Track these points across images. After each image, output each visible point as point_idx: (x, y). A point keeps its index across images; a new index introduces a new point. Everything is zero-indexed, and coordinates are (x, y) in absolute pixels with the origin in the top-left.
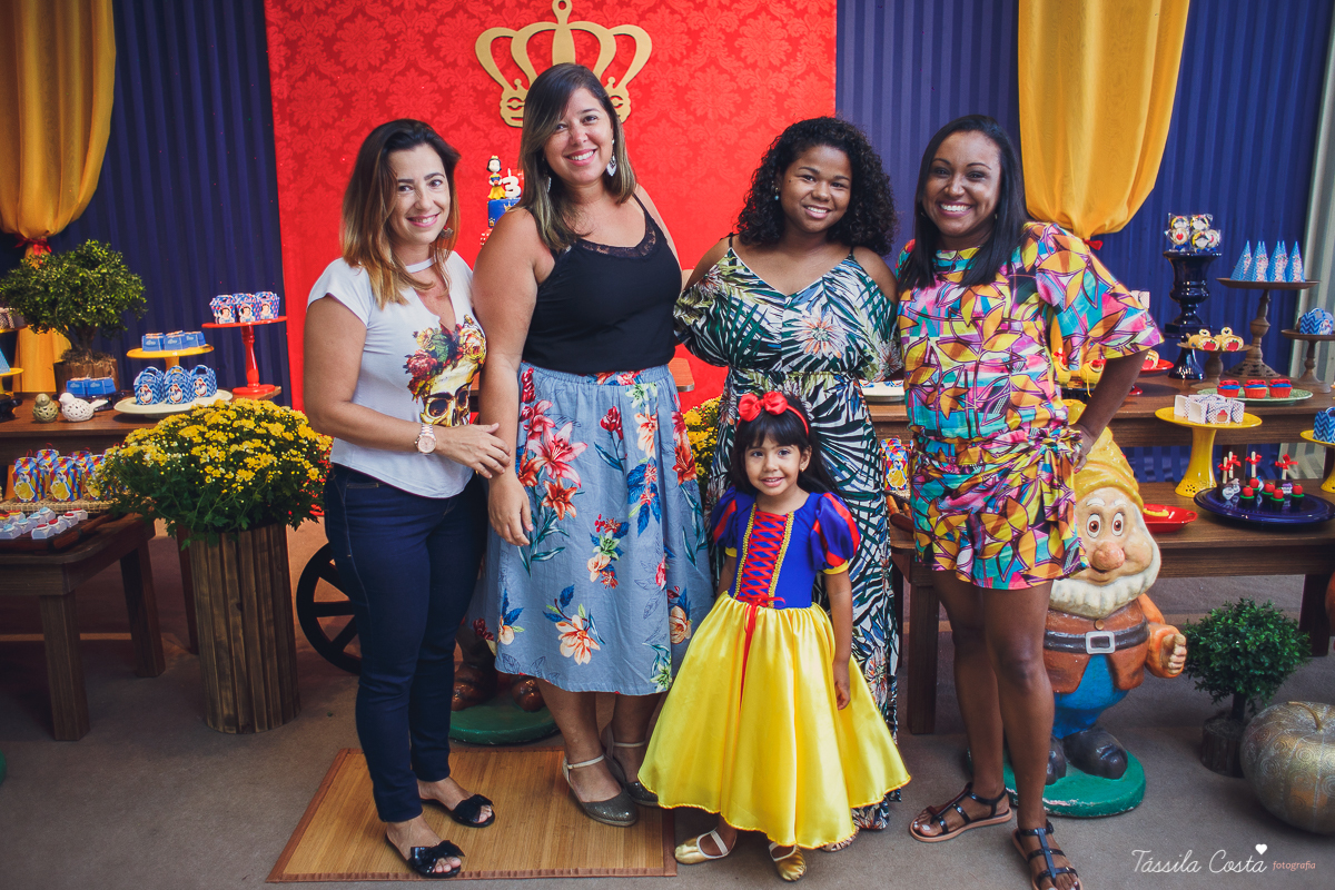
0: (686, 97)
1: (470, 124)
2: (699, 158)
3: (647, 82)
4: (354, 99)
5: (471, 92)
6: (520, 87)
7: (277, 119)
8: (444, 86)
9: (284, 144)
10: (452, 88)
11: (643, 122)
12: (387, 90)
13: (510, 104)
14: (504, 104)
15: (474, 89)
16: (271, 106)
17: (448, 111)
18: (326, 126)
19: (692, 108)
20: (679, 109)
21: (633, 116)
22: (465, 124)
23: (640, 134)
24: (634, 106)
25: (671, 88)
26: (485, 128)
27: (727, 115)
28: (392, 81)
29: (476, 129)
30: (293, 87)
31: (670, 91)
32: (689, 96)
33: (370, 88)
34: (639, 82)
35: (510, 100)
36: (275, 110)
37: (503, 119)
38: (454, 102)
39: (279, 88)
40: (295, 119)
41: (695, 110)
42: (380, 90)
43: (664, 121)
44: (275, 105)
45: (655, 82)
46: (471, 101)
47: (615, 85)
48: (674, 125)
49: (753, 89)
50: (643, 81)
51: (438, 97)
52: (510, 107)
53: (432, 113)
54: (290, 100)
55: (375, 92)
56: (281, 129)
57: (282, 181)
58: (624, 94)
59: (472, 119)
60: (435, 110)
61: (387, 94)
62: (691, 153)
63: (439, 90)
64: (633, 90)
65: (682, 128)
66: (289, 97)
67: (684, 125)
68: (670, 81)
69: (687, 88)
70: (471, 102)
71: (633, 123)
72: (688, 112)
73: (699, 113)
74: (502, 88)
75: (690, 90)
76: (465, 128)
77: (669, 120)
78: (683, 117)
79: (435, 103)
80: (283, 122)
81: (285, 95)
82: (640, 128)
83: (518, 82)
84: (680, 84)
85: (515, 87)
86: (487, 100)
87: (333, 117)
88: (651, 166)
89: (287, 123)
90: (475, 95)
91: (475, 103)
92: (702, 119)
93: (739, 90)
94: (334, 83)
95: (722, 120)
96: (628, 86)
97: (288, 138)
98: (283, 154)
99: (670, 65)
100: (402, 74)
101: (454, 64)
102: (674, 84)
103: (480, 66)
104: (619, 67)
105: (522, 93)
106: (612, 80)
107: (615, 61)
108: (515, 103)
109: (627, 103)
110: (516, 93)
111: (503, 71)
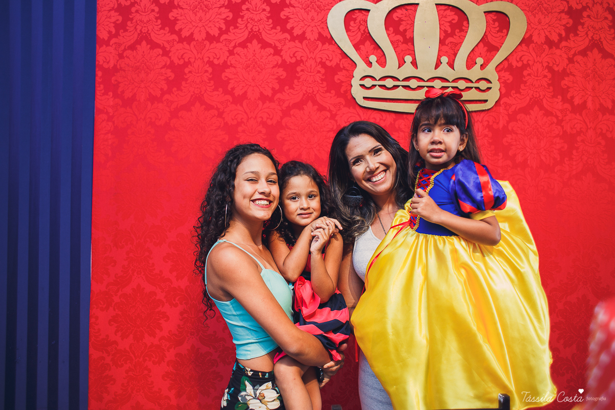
0: (563, 83)
1: (315, 102)
2: (574, 152)
3: (520, 65)
4: (187, 70)
5: (319, 68)
6: (375, 64)
7: (100, 89)
8: (288, 60)
9: (104, 116)
10: (298, 63)
11: (513, 108)
12: (225, 62)
13: (362, 82)
14: (356, 82)
15: (323, 64)
16: (94, 75)
17: (291, 87)
18: (153, 99)
19: (569, 96)
20: (553, 96)
21: (501, 103)
22: (310, 104)
23: (508, 122)
24: (504, 91)
25: (546, 72)
26: (332, 108)
28: (231, 53)
29: (322, 108)
30: (121, 56)
31: (545, 76)
32: (566, 82)
33: (206, 60)
34: (510, 65)
35: (364, 78)
36: (98, 79)
37: (354, 99)
38: (299, 78)
39: (105, 56)
40: (120, 90)
41: (572, 97)
42: (216, 62)
43: (536, 108)
44: (99, 74)
45: (528, 65)
46: (318, 77)
47: (483, 67)
48: (548, 113)
50: (515, 64)
51: (282, 73)
52: (363, 86)
53: (273, 89)
54: (115, 69)
55: (210, 63)
56: (104, 100)
58: (494, 76)
59: (318, 98)
60: (277, 87)
61: (225, 65)
62: (566, 146)
63: (283, 65)
64: (503, 73)
65: (557, 117)
66: (115, 66)
67: (559, 114)
68: (545, 64)
69: (565, 73)
70: (318, 79)
71: (501, 109)
72: (564, 100)
73: (577, 101)
74: (354, 65)
75: (568, 75)
76: (309, 107)
77: (542, 108)
78: (558, 105)
79: (278, 78)
80: (106, 93)
81: (111, 65)
82: (509, 115)
83: (373, 58)
84: (556, 69)
85: (370, 64)
86: (336, 77)
87: (162, 89)
88: (519, 159)
89: (111, 94)
90: (323, 71)
91: (322, 80)
92: (580, 108)
94: (166, 53)
96: (498, 69)
97: (110, 110)
98: (103, 126)
99: (546, 47)
100: (243, 45)
101: (302, 38)
102: (550, 69)
103: (331, 40)
104: (488, 47)
105: (377, 71)
106: (480, 61)
107: (483, 40)
108: (368, 82)
109: (496, 86)
110: (369, 71)
111: (356, 47)
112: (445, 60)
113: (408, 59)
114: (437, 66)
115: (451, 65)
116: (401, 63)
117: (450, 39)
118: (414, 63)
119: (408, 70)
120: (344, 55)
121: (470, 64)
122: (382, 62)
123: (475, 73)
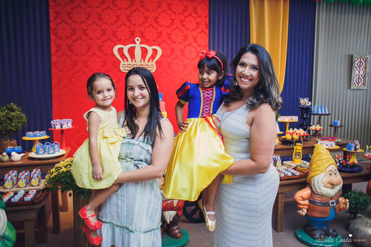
3: (160, 62)
4: (77, 63)
5: (112, 62)
7: (53, 67)
8: (104, 60)
9: (54, 75)
10: (106, 61)
11: (159, 72)
12: (87, 61)
14: (121, 66)
16: (51, 64)
17: (105, 67)
18: (68, 70)
19: (172, 69)
20: (168, 69)
21: (156, 71)
24: (157, 68)
26: (115, 72)
27: (181, 71)
28: (89, 58)
30: (58, 59)
31: (166, 64)
32: (171, 65)
33: (82, 60)
34: (158, 61)
35: (123, 65)
37: (120, 70)
38: (106, 65)
39: (54, 59)
40: (58, 68)
42: (85, 60)
44: (52, 63)
45: (163, 62)
47: (152, 62)
49: (188, 64)
51: (102, 63)
53: (100, 68)
56: (54, 70)
57: (53, 85)
58: (154, 64)
59: (112, 70)
63: (102, 61)
64: (157, 64)
65: (169, 74)
66: (57, 61)
69: (171, 63)
70: (111, 65)
73: (174, 70)
74: (120, 62)
76: (110, 72)
77: (166, 72)
78: (170, 71)
81: (55, 61)
82: (158, 74)
83: (125, 60)
84: (169, 62)
85: (124, 61)
86: (116, 65)
87: (70, 68)
89: (56, 69)
91: (113, 65)
92: (174, 72)
93: (184, 65)
94: (71, 58)
95: (180, 72)
96: (156, 62)
97: (56, 73)
98: (54, 78)
99: (166, 57)
100: (92, 56)
101: (107, 54)
102: (167, 62)
103: (114, 55)
104: (153, 57)
105: (126, 63)
106: (151, 60)
107: (152, 55)
108: (124, 66)
109: (155, 67)
110: (124, 63)
111: (121, 57)
112: (143, 60)
113: (134, 60)
114: (141, 61)
115: (144, 61)
116: (132, 61)
117: (144, 55)
118: (135, 61)
119: (134, 63)
120: (118, 59)
121: (149, 61)
122: (127, 61)
123: (150, 63)
